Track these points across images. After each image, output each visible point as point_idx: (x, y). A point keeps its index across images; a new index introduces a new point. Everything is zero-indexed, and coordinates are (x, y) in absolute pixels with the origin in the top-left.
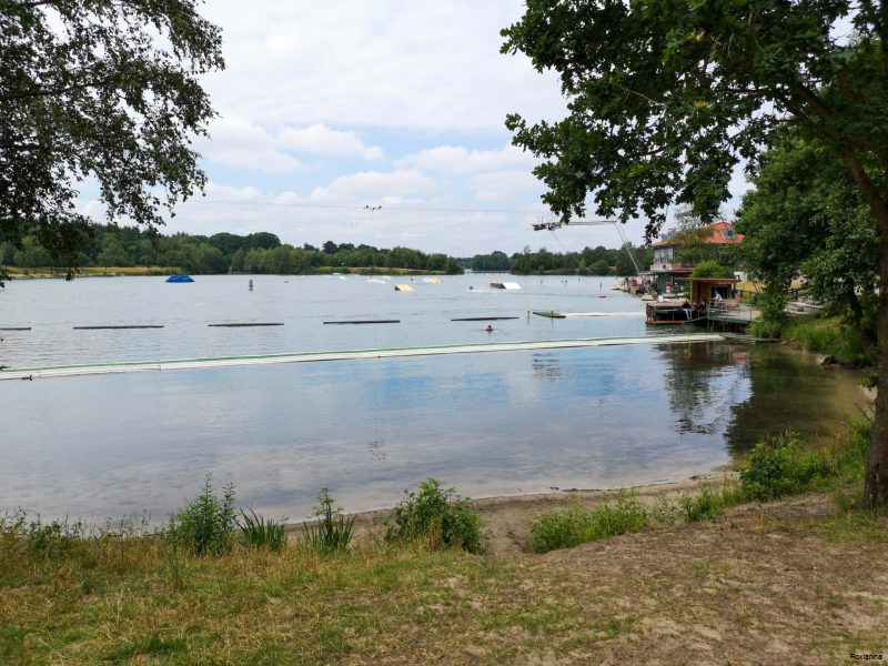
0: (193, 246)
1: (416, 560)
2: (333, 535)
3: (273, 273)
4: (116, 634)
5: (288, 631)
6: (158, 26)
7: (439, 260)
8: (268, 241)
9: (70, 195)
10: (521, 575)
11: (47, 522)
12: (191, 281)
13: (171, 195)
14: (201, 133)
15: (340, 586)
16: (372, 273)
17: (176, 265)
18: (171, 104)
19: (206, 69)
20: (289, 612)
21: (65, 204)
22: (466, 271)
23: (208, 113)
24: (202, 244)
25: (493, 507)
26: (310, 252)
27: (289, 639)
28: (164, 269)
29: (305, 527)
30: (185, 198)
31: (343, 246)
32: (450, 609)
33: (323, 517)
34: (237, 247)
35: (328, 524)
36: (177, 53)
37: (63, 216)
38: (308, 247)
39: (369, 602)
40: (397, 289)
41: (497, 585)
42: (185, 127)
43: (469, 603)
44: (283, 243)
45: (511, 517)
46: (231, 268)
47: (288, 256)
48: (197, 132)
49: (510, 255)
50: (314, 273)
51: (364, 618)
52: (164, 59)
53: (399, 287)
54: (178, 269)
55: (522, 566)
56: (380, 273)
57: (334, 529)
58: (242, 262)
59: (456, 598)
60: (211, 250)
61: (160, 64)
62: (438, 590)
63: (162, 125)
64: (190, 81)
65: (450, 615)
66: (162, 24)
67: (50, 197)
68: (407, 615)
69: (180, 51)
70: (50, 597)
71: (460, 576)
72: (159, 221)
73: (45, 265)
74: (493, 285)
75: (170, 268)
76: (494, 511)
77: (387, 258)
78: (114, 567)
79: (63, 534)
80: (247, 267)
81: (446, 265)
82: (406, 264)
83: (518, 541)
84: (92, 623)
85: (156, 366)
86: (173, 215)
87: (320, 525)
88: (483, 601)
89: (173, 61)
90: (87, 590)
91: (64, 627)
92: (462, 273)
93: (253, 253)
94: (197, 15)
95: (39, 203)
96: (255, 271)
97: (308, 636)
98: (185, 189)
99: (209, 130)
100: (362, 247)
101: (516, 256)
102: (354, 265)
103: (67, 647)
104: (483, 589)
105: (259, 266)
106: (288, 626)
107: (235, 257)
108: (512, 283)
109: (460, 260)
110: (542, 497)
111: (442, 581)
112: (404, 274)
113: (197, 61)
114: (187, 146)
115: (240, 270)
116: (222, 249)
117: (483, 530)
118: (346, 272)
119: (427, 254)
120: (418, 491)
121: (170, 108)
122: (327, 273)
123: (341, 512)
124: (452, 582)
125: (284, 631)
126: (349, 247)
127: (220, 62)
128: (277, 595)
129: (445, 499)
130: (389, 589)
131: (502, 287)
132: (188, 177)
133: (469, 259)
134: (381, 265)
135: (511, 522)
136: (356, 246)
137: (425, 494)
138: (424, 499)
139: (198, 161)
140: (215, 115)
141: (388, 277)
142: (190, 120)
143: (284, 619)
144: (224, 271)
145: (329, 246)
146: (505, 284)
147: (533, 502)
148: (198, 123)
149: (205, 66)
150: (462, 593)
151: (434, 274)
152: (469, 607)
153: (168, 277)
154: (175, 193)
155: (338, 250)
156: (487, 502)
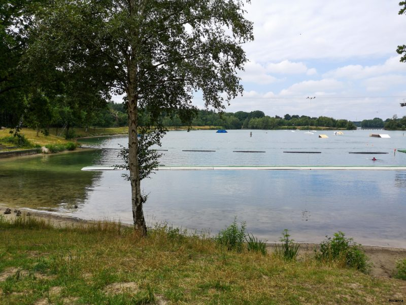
0: (227, 117)
1: (332, 271)
2: (289, 252)
3: (261, 129)
4: (202, 278)
5: (273, 292)
6: (228, 25)
7: (343, 123)
8: (259, 114)
9: (190, 98)
10: (395, 290)
11: (175, 227)
12: (226, 132)
13: (229, 96)
14: (241, 69)
15: (296, 276)
16: (307, 129)
17: (220, 126)
18: (230, 58)
19: (246, 41)
20: (273, 283)
21: (188, 101)
22: (358, 128)
23: (245, 60)
24: (231, 116)
25: (372, 251)
26: (278, 119)
27: (274, 296)
28: (216, 127)
29: (276, 246)
30: (234, 97)
31: (294, 116)
32: (354, 299)
33: (284, 243)
34: (246, 117)
35: (286, 246)
36: (234, 36)
37: (187, 106)
38: (277, 117)
39: (310, 287)
40: (320, 137)
41: (381, 292)
42: (235, 67)
43: (365, 298)
44: (266, 115)
45: (383, 258)
46: (242, 127)
47: (268, 121)
48: (240, 69)
49: (384, 120)
50: (279, 129)
51: (309, 294)
52: (228, 39)
53: (321, 136)
54: (221, 127)
55: (394, 285)
56: (311, 129)
57: (289, 249)
58: (248, 124)
59: (357, 294)
60: (235, 119)
61: (226, 41)
62: (347, 288)
63: (225, 67)
64: (238, 47)
65: (354, 302)
66: (230, 24)
67: (184, 99)
68: (331, 297)
69: (236, 35)
70: (178, 257)
71: (358, 283)
72: (223, 107)
73: (173, 126)
74: (373, 136)
75: (218, 127)
76: (373, 253)
77: (315, 122)
78: (199, 250)
79: (180, 233)
80: (249, 126)
81: (347, 125)
82: (325, 125)
83: (387, 271)
84: (193, 271)
85: (212, 168)
86: (229, 105)
87: (283, 246)
88: (373, 299)
89: (232, 39)
90: (190, 258)
91: (183, 271)
92: (355, 129)
93: (252, 120)
94: (243, 19)
95: (179, 101)
96: (253, 128)
97: (282, 297)
98: (234, 93)
99: (244, 67)
100: (303, 116)
101: (388, 120)
102: (299, 125)
103: (185, 279)
104: (372, 293)
105: (255, 126)
106: (273, 290)
107: (244, 122)
108: (385, 135)
109: (355, 122)
110: (402, 250)
111: (348, 284)
112: (324, 130)
113: (242, 38)
114: (235, 75)
115: (247, 127)
116: (239, 118)
117: (367, 262)
118: (294, 129)
119: (337, 119)
120: (333, 237)
121: (229, 59)
122: (285, 129)
123: (293, 242)
124: (354, 286)
125: (271, 291)
126: (297, 117)
127: (252, 37)
128: (266, 275)
129: (347, 243)
130: (320, 283)
131: (379, 136)
132: (236, 88)
133: (360, 122)
134: (312, 125)
135: (383, 260)
136: (300, 116)
137: (336, 239)
138: (335, 241)
139: (240, 81)
140: (247, 61)
141: (316, 131)
142: (237, 64)
143: (270, 287)
144: (240, 128)
145: (287, 117)
146: (380, 135)
147: (397, 252)
148: (240, 65)
149: (245, 40)
150: (360, 292)
151: (340, 130)
152: (365, 300)
153: (217, 131)
154: (230, 95)
155: (291, 118)
156: (368, 248)
